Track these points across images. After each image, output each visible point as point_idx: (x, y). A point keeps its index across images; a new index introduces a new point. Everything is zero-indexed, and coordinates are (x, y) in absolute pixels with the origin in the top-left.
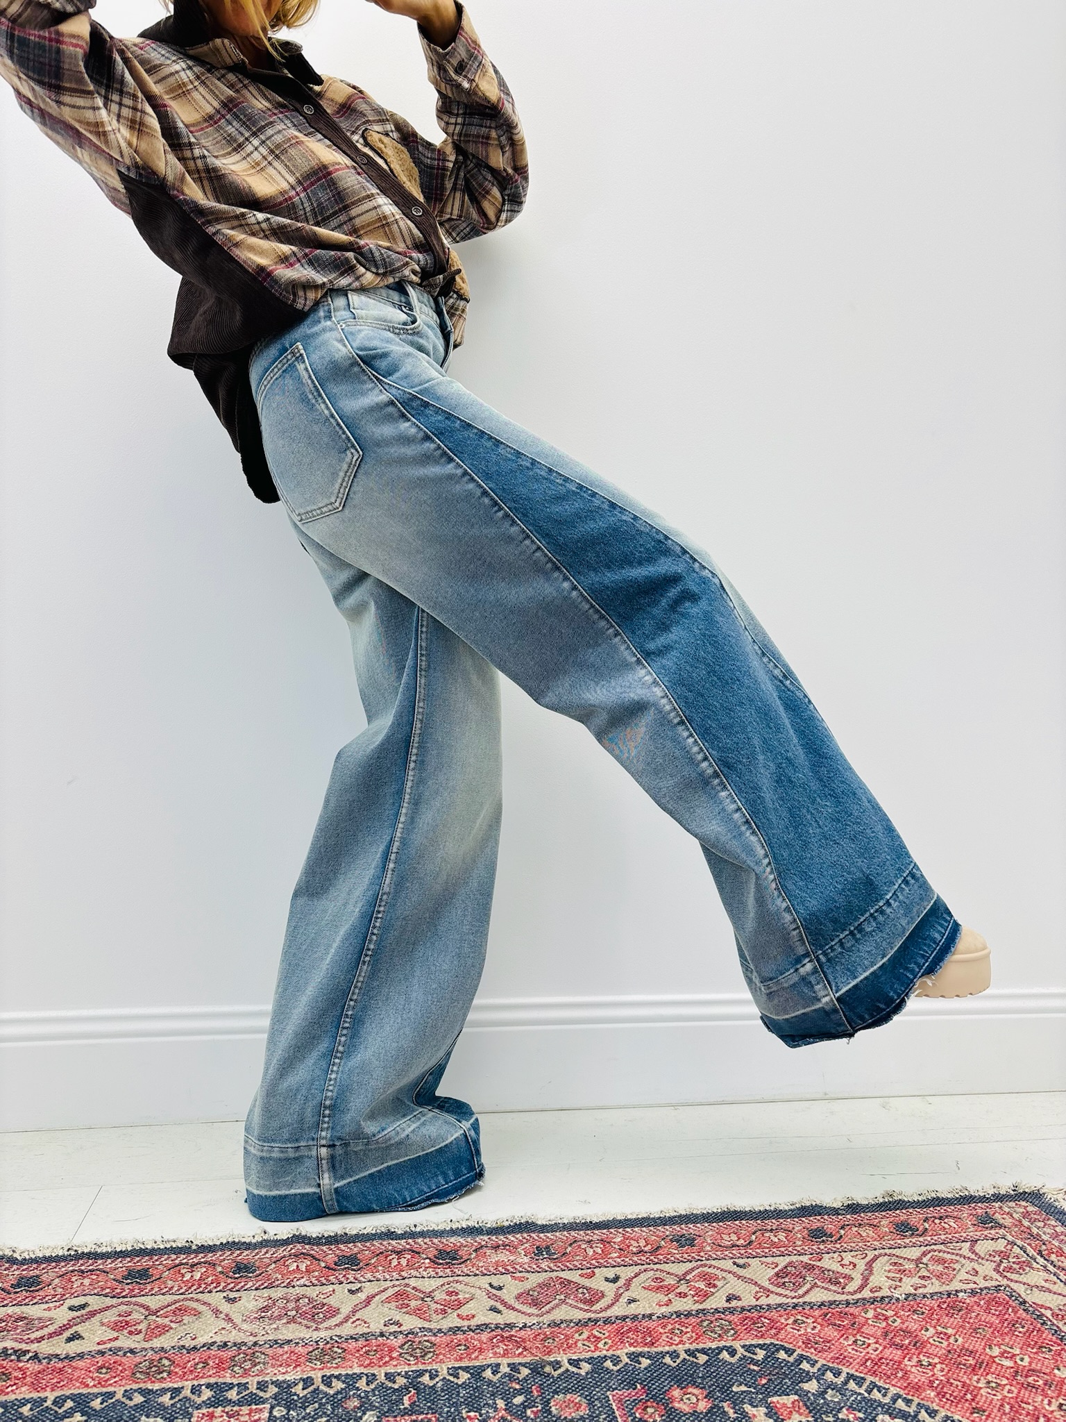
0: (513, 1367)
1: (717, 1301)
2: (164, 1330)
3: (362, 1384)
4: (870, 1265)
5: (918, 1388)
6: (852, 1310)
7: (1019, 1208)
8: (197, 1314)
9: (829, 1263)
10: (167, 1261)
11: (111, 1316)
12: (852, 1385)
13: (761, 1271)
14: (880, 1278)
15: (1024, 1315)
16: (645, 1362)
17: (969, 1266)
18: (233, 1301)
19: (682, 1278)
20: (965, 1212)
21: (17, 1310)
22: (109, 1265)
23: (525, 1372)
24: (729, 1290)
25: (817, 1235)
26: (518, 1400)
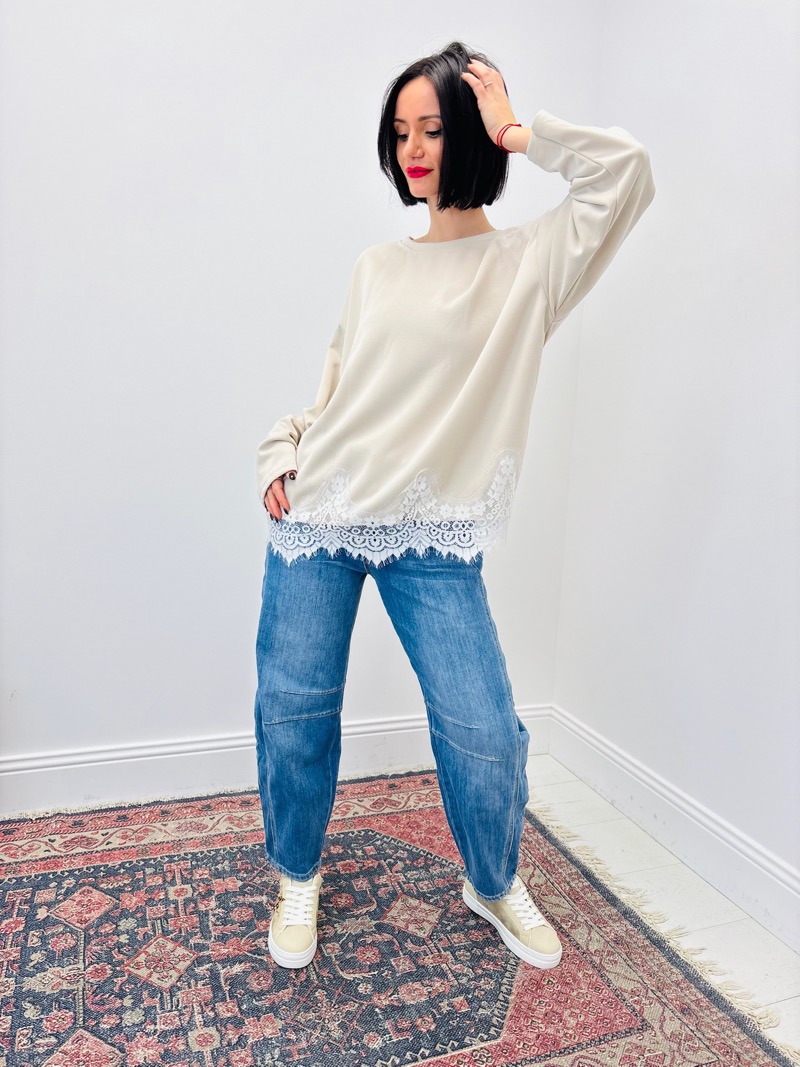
1: (350, 815)
2: (143, 838)
3: (222, 852)
4: (409, 798)
5: (414, 841)
6: (399, 815)
8: (154, 831)
9: (394, 798)
10: (134, 811)
11: (119, 834)
12: (392, 841)
13: (367, 803)
14: (411, 803)
18: (165, 825)
21: (80, 834)
22: (108, 814)
24: (354, 810)
25: (392, 786)
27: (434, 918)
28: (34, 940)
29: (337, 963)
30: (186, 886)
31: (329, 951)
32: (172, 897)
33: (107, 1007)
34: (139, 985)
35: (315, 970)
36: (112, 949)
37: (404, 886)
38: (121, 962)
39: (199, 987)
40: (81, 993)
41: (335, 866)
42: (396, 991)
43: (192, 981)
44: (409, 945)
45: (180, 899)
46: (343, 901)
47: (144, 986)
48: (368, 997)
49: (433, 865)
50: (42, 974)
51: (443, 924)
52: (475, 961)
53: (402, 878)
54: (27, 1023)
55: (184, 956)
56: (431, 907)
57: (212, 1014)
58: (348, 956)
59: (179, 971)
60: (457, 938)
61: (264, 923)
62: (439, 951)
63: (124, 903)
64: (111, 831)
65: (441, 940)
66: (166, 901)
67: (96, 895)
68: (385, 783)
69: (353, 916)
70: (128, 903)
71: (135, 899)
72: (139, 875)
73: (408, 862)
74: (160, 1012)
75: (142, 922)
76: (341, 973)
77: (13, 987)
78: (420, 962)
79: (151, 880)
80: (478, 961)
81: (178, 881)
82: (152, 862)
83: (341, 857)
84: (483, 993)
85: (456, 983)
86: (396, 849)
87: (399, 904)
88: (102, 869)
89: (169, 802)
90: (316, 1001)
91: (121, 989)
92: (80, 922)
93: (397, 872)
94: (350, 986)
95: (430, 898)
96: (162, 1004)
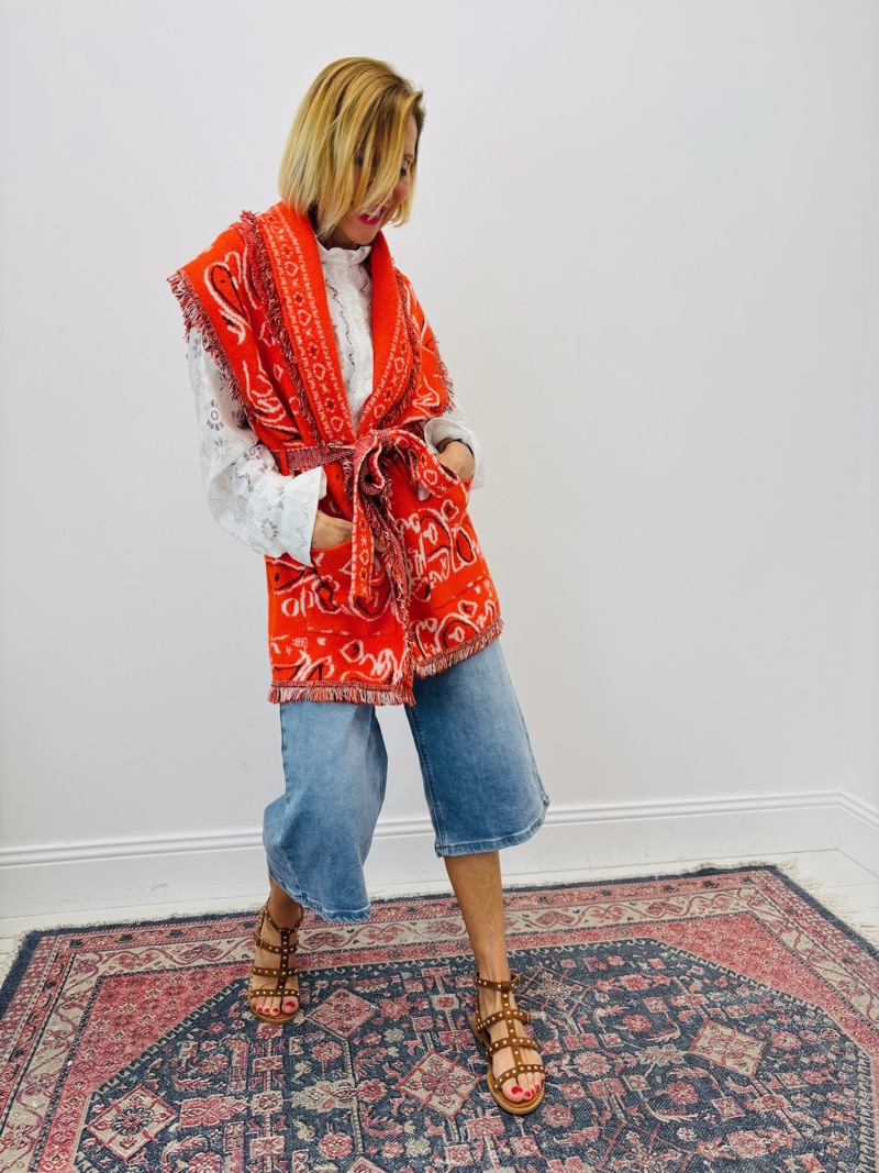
0: (541, 949)
1: (623, 920)
2: (391, 938)
4: (691, 903)
5: (709, 955)
6: (683, 923)
7: (762, 874)
8: (403, 931)
9: (672, 902)
11: (365, 931)
12: (682, 954)
13: (642, 907)
14: (695, 909)
15: (756, 924)
16: (596, 947)
17: (735, 901)
18: (414, 924)
19: (607, 911)
20: (738, 876)
21: (325, 930)
23: (547, 951)
24: (628, 915)
25: (668, 889)
26: (547, 962)
27: (755, 1052)
28: (295, 1049)
29: (646, 1100)
30: (451, 996)
31: (634, 1084)
32: (438, 1008)
33: (387, 1132)
34: (419, 1109)
35: (621, 1107)
36: (382, 1063)
37: (708, 1010)
38: (395, 1080)
39: (488, 1116)
40: (356, 1114)
41: (619, 981)
42: (725, 1141)
43: (479, 1109)
44: (730, 1084)
45: (447, 1010)
46: (639, 1023)
47: (425, 1111)
48: (694, 1146)
49: (739, 986)
50: (310, 1088)
51: (768, 1060)
52: (818, 1109)
53: (704, 999)
54: (301, 1145)
55: (465, 1078)
56: (750, 1039)
57: (507, 1151)
58: (658, 1093)
59: (460, 1095)
60: (788, 1078)
61: (549, 1043)
62: (769, 1092)
63: (385, 1010)
64: (356, 928)
65: (769, 1080)
66: (431, 1011)
67: (353, 1000)
68: (659, 884)
69: (653, 1044)
70: (389, 1011)
71: (396, 1007)
72: (396, 979)
73: (706, 981)
74: (447, 1144)
75: (410, 1034)
76: (653, 1113)
77: (281, 1102)
78: (749, 1106)
79: (409, 986)
80: (822, 1109)
81: (440, 989)
82: (407, 965)
83: (625, 970)
84: (837, 1151)
85: (799, 1136)
86: (689, 963)
87: (707, 1032)
88: (354, 970)
89: (413, 899)
90: (629, 1147)
91: (399, 1113)
92: (342, 1029)
93: (696, 992)
94: (668, 1131)
95: (745, 1027)
96: (448, 1134)
